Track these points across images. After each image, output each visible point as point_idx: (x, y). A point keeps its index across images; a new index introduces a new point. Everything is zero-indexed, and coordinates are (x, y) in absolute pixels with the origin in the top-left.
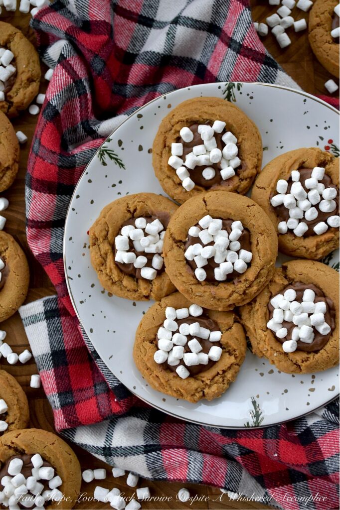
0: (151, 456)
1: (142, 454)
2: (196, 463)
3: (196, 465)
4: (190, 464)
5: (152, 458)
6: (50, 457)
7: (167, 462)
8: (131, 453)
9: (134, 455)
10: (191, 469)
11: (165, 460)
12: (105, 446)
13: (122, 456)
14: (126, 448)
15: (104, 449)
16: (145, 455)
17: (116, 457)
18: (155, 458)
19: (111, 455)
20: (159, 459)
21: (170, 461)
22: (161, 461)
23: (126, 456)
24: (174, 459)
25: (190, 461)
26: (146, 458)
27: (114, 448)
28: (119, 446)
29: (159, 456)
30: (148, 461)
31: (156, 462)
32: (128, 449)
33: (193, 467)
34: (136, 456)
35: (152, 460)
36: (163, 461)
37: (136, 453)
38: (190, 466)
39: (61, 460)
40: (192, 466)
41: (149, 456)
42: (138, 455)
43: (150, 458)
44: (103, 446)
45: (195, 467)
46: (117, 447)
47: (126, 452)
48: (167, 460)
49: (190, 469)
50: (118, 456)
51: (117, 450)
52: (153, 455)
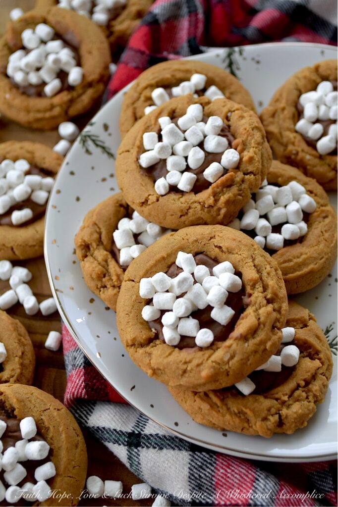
0: (199, 457)
1: (186, 450)
2: (268, 482)
3: (268, 484)
4: (257, 482)
5: (200, 460)
6: (49, 427)
7: (222, 471)
8: (169, 445)
9: (174, 449)
10: (259, 488)
11: (219, 468)
12: (134, 431)
13: (155, 448)
14: (165, 436)
15: (131, 435)
16: (191, 453)
17: (145, 449)
18: (205, 461)
19: (137, 445)
20: (210, 464)
21: (226, 471)
22: (213, 468)
23: (161, 449)
24: (233, 468)
25: (258, 477)
26: (190, 457)
27: (145, 435)
28: (154, 433)
29: (211, 460)
30: (193, 464)
31: (204, 467)
32: (167, 439)
33: (262, 486)
34: (177, 451)
35: (199, 464)
36: (215, 468)
37: (178, 447)
38: (258, 484)
39: (63, 436)
40: (260, 484)
41: (196, 456)
42: (180, 450)
43: (197, 459)
44: (130, 431)
45: (265, 486)
46: (151, 435)
47: (163, 443)
48: (222, 468)
49: (256, 488)
50: (148, 447)
51: (149, 439)
52: (202, 456)
